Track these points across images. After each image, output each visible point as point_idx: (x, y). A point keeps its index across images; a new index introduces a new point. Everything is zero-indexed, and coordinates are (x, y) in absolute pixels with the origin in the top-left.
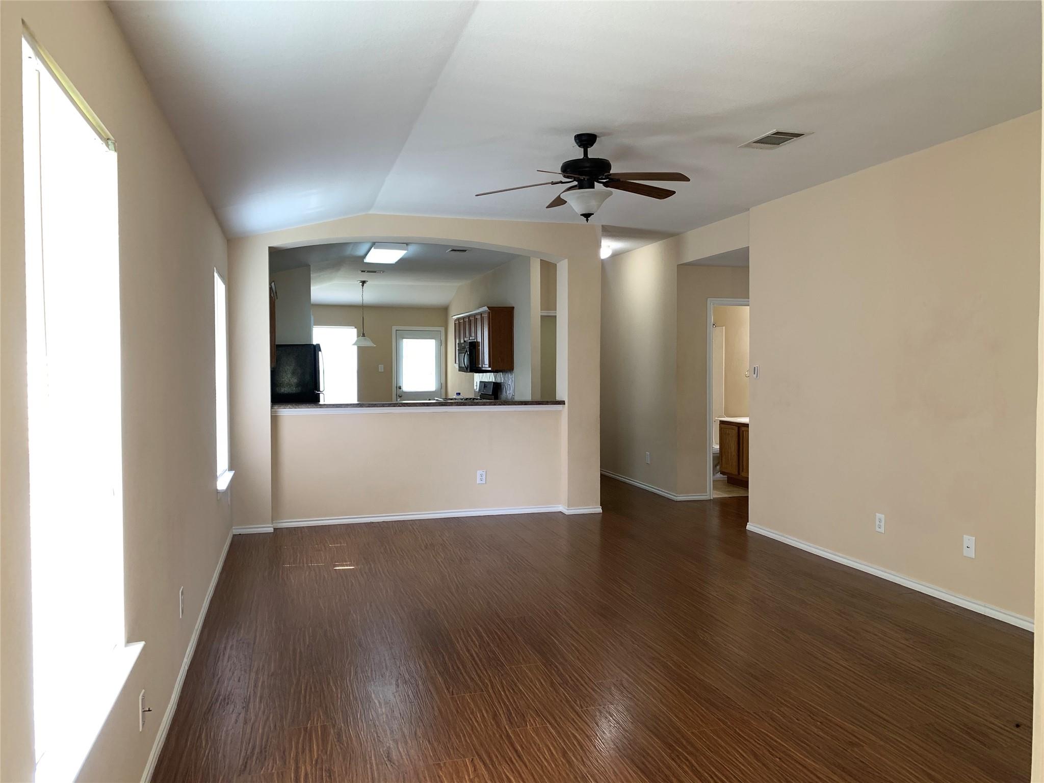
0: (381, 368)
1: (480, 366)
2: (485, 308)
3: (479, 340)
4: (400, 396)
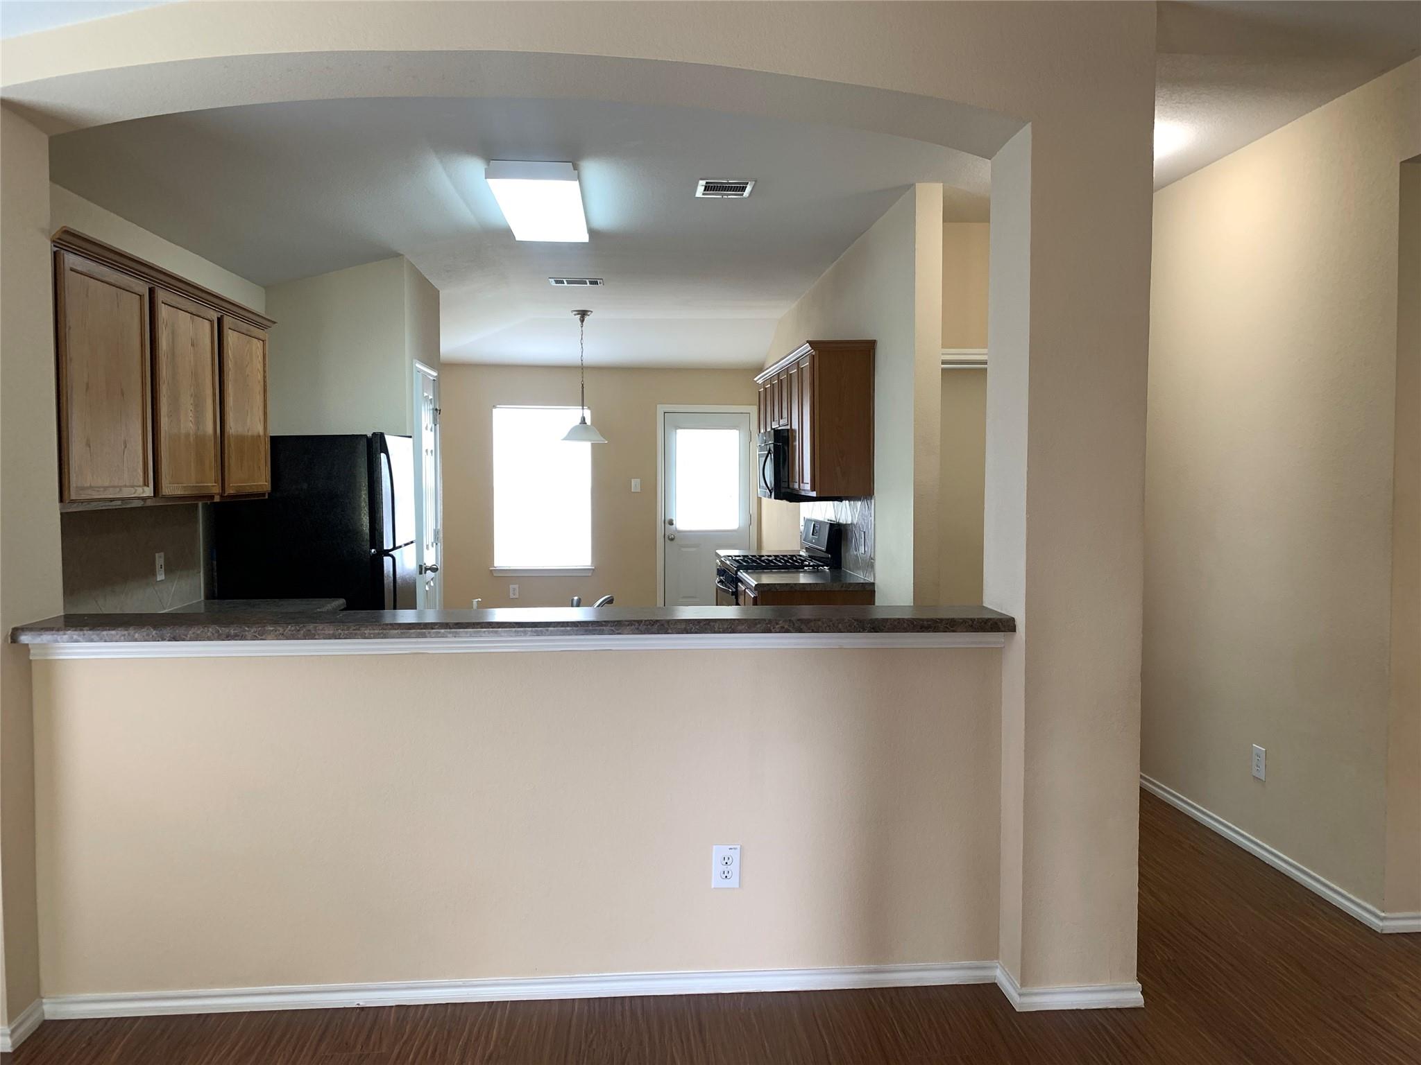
0: (635, 484)
1: (796, 486)
2: (807, 347)
3: (795, 426)
4: (672, 540)
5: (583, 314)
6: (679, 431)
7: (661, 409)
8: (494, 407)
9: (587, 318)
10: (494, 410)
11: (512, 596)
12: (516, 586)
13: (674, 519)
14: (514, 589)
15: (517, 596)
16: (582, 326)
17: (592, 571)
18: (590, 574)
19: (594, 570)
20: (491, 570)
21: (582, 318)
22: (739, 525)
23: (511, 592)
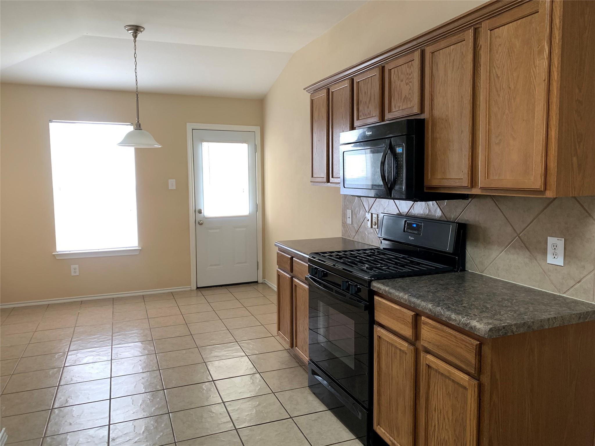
0: (172, 184)
4: (201, 224)
5: (136, 29)
6: (205, 144)
7: (190, 126)
8: (51, 121)
9: (140, 35)
10: (50, 124)
11: (73, 274)
12: (77, 266)
13: (202, 209)
14: (75, 269)
15: (77, 274)
16: (135, 42)
17: (139, 251)
18: (138, 253)
19: (140, 250)
20: (54, 255)
21: (135, 34)
22: (249, 212)
23: (72, 271)
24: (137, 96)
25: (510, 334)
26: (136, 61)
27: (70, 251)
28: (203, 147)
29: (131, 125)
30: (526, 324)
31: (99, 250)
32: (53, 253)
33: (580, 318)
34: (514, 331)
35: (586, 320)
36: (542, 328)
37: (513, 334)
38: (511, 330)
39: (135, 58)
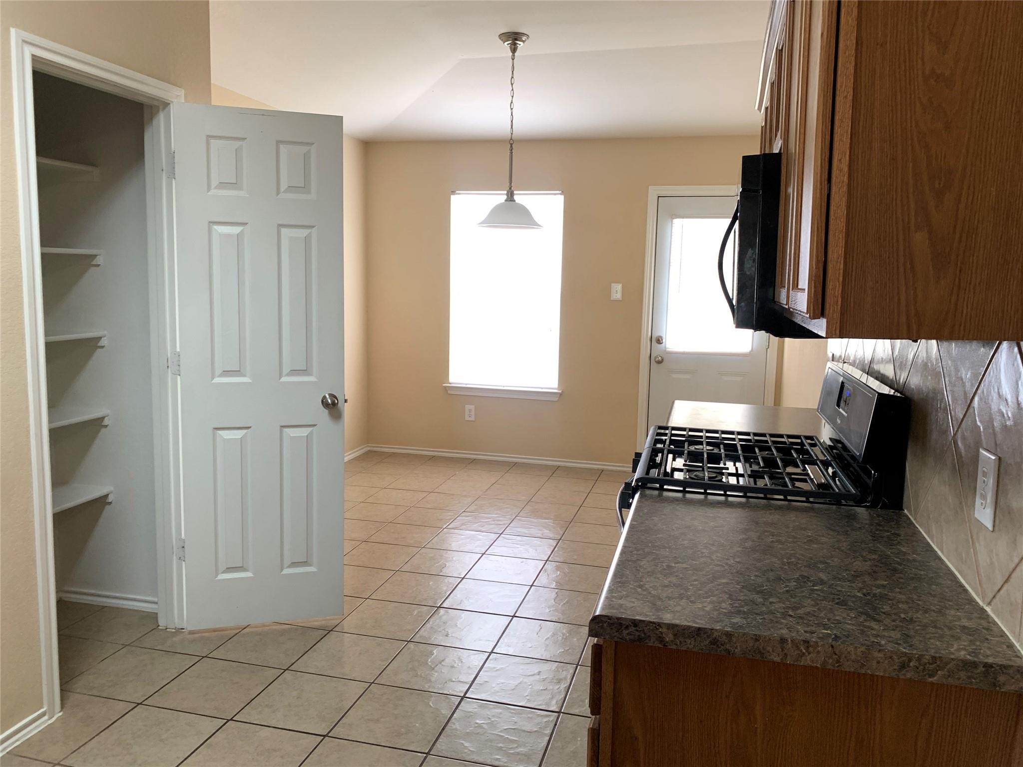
0: (617, 292)
4: (659, 362)
5: (514, 38)
6: (677, 221)
7: (654, 192)
8: (453, 193)
11: (467, 418)
12: (472, 407)
13: (664, 337)
14: (470, 411)
15: (473, 419)
16: (513, 59)
17: (558, 396)
18: (556, 399)
19: (561, 394)
20: (445, 387)
21: (513, 46)
22: (752, 348)
23: (467, 413)
24: (511, 146)
25: (654, 642)
26: (513, 90)
27: (466, 384)
28: (673, 228)
29: (561, 194)
30: (705, 633)
31: (504, 386)
32: (444, 385)
33: (903, 666)
34: (668, 639)
35: (930, 680)
36: (758, 657)
37: (665, 645)
38: (657, 634)
39: (512, 84)
